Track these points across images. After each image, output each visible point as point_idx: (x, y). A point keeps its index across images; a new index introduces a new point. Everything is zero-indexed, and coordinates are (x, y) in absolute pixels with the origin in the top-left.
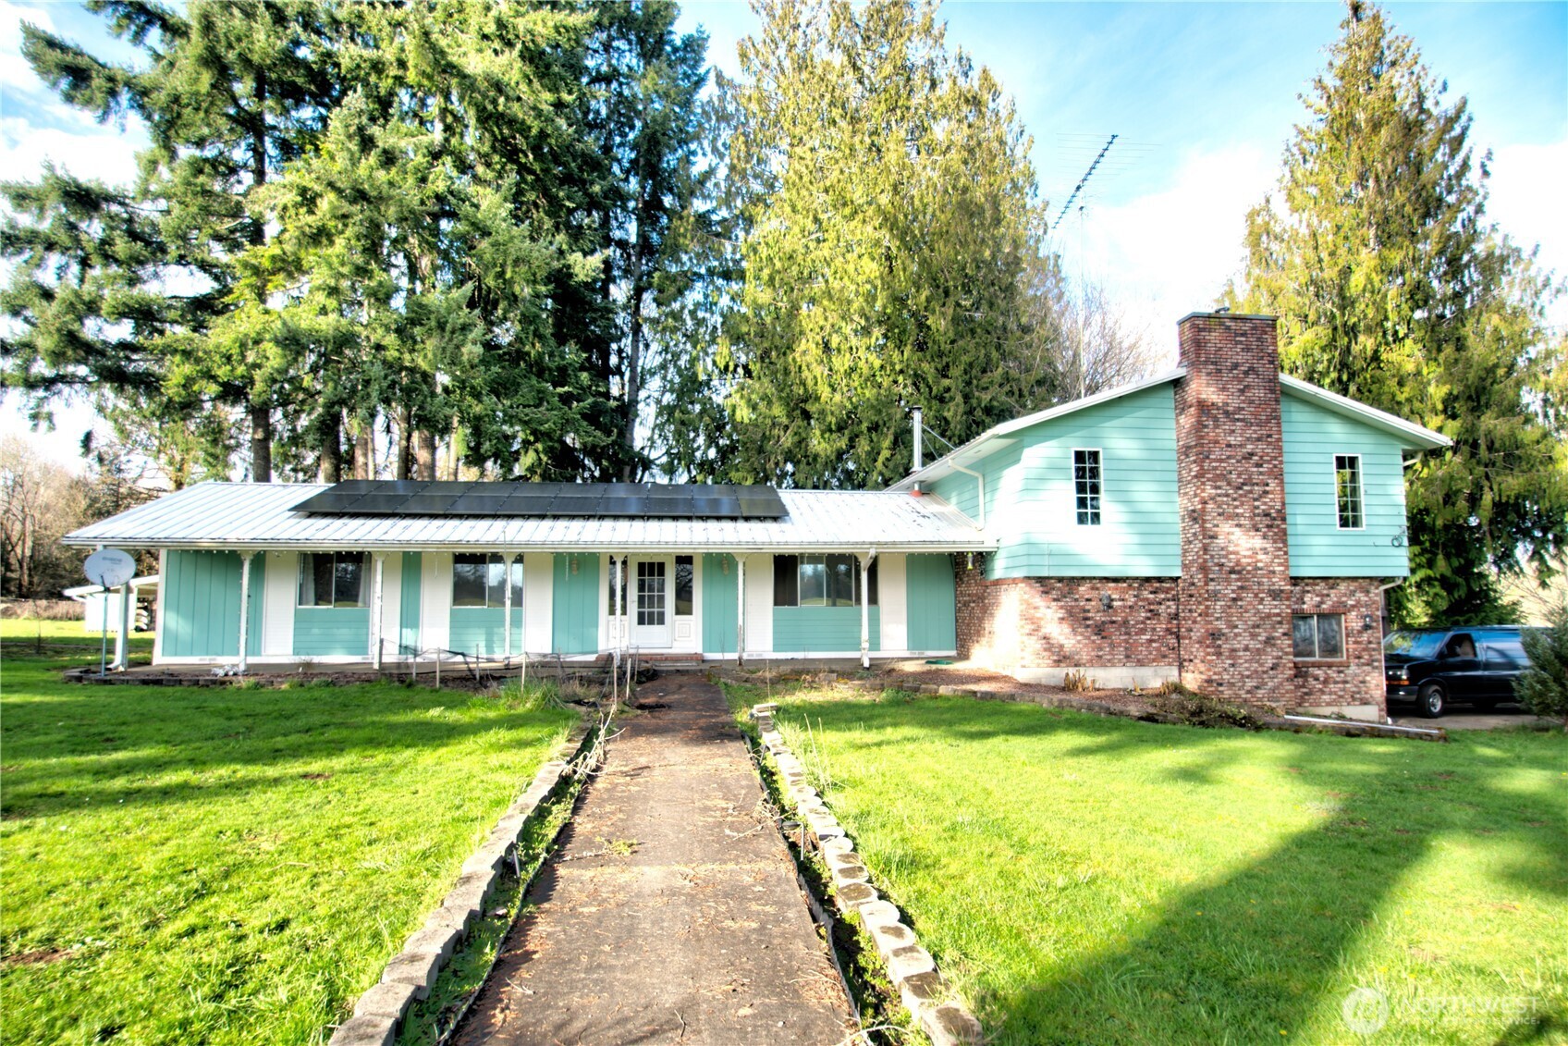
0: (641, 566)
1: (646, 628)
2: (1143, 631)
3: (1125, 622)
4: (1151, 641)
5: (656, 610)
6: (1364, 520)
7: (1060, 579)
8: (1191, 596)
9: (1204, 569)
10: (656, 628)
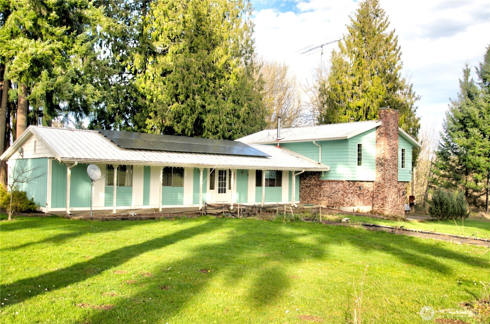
0: (220, 171)
1: (221, 194)
2: (366, 196)
3: (363, 193)
4: (368, 199)
5: (223, 188)
6: (406, 166)
7: (352, 181)
8: (379, 186)
9: (384, 179)
10: (223, 194)
